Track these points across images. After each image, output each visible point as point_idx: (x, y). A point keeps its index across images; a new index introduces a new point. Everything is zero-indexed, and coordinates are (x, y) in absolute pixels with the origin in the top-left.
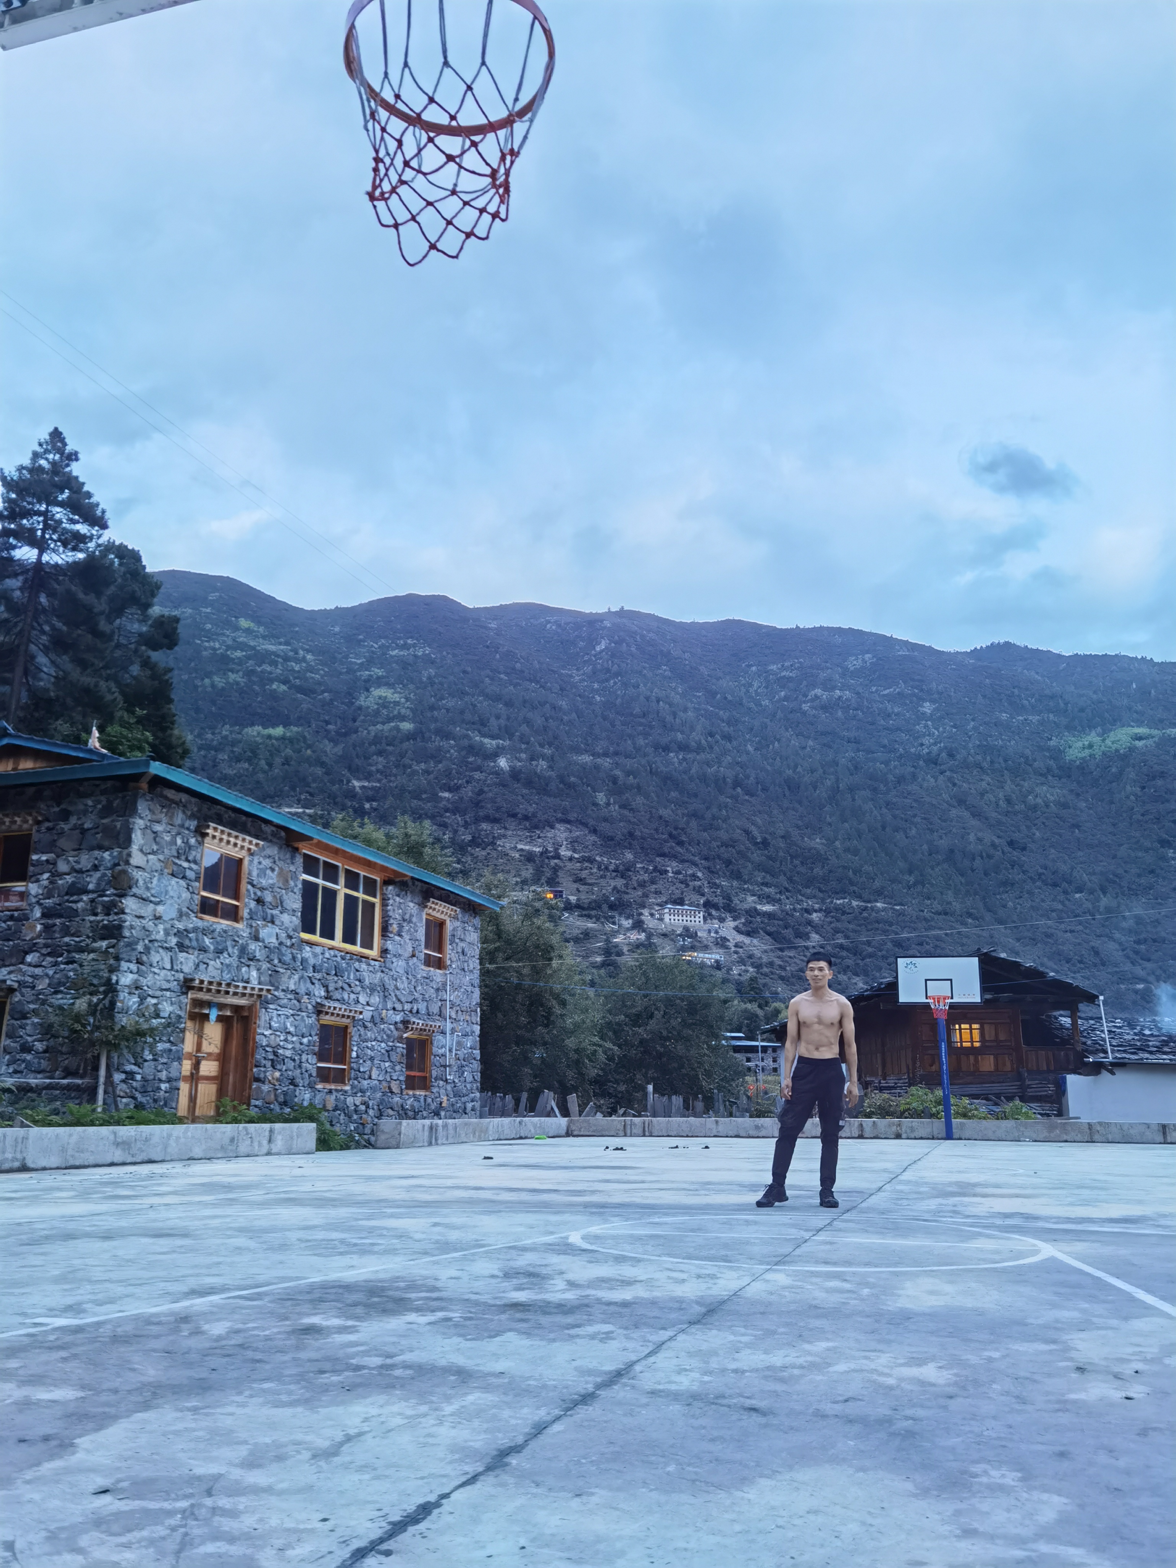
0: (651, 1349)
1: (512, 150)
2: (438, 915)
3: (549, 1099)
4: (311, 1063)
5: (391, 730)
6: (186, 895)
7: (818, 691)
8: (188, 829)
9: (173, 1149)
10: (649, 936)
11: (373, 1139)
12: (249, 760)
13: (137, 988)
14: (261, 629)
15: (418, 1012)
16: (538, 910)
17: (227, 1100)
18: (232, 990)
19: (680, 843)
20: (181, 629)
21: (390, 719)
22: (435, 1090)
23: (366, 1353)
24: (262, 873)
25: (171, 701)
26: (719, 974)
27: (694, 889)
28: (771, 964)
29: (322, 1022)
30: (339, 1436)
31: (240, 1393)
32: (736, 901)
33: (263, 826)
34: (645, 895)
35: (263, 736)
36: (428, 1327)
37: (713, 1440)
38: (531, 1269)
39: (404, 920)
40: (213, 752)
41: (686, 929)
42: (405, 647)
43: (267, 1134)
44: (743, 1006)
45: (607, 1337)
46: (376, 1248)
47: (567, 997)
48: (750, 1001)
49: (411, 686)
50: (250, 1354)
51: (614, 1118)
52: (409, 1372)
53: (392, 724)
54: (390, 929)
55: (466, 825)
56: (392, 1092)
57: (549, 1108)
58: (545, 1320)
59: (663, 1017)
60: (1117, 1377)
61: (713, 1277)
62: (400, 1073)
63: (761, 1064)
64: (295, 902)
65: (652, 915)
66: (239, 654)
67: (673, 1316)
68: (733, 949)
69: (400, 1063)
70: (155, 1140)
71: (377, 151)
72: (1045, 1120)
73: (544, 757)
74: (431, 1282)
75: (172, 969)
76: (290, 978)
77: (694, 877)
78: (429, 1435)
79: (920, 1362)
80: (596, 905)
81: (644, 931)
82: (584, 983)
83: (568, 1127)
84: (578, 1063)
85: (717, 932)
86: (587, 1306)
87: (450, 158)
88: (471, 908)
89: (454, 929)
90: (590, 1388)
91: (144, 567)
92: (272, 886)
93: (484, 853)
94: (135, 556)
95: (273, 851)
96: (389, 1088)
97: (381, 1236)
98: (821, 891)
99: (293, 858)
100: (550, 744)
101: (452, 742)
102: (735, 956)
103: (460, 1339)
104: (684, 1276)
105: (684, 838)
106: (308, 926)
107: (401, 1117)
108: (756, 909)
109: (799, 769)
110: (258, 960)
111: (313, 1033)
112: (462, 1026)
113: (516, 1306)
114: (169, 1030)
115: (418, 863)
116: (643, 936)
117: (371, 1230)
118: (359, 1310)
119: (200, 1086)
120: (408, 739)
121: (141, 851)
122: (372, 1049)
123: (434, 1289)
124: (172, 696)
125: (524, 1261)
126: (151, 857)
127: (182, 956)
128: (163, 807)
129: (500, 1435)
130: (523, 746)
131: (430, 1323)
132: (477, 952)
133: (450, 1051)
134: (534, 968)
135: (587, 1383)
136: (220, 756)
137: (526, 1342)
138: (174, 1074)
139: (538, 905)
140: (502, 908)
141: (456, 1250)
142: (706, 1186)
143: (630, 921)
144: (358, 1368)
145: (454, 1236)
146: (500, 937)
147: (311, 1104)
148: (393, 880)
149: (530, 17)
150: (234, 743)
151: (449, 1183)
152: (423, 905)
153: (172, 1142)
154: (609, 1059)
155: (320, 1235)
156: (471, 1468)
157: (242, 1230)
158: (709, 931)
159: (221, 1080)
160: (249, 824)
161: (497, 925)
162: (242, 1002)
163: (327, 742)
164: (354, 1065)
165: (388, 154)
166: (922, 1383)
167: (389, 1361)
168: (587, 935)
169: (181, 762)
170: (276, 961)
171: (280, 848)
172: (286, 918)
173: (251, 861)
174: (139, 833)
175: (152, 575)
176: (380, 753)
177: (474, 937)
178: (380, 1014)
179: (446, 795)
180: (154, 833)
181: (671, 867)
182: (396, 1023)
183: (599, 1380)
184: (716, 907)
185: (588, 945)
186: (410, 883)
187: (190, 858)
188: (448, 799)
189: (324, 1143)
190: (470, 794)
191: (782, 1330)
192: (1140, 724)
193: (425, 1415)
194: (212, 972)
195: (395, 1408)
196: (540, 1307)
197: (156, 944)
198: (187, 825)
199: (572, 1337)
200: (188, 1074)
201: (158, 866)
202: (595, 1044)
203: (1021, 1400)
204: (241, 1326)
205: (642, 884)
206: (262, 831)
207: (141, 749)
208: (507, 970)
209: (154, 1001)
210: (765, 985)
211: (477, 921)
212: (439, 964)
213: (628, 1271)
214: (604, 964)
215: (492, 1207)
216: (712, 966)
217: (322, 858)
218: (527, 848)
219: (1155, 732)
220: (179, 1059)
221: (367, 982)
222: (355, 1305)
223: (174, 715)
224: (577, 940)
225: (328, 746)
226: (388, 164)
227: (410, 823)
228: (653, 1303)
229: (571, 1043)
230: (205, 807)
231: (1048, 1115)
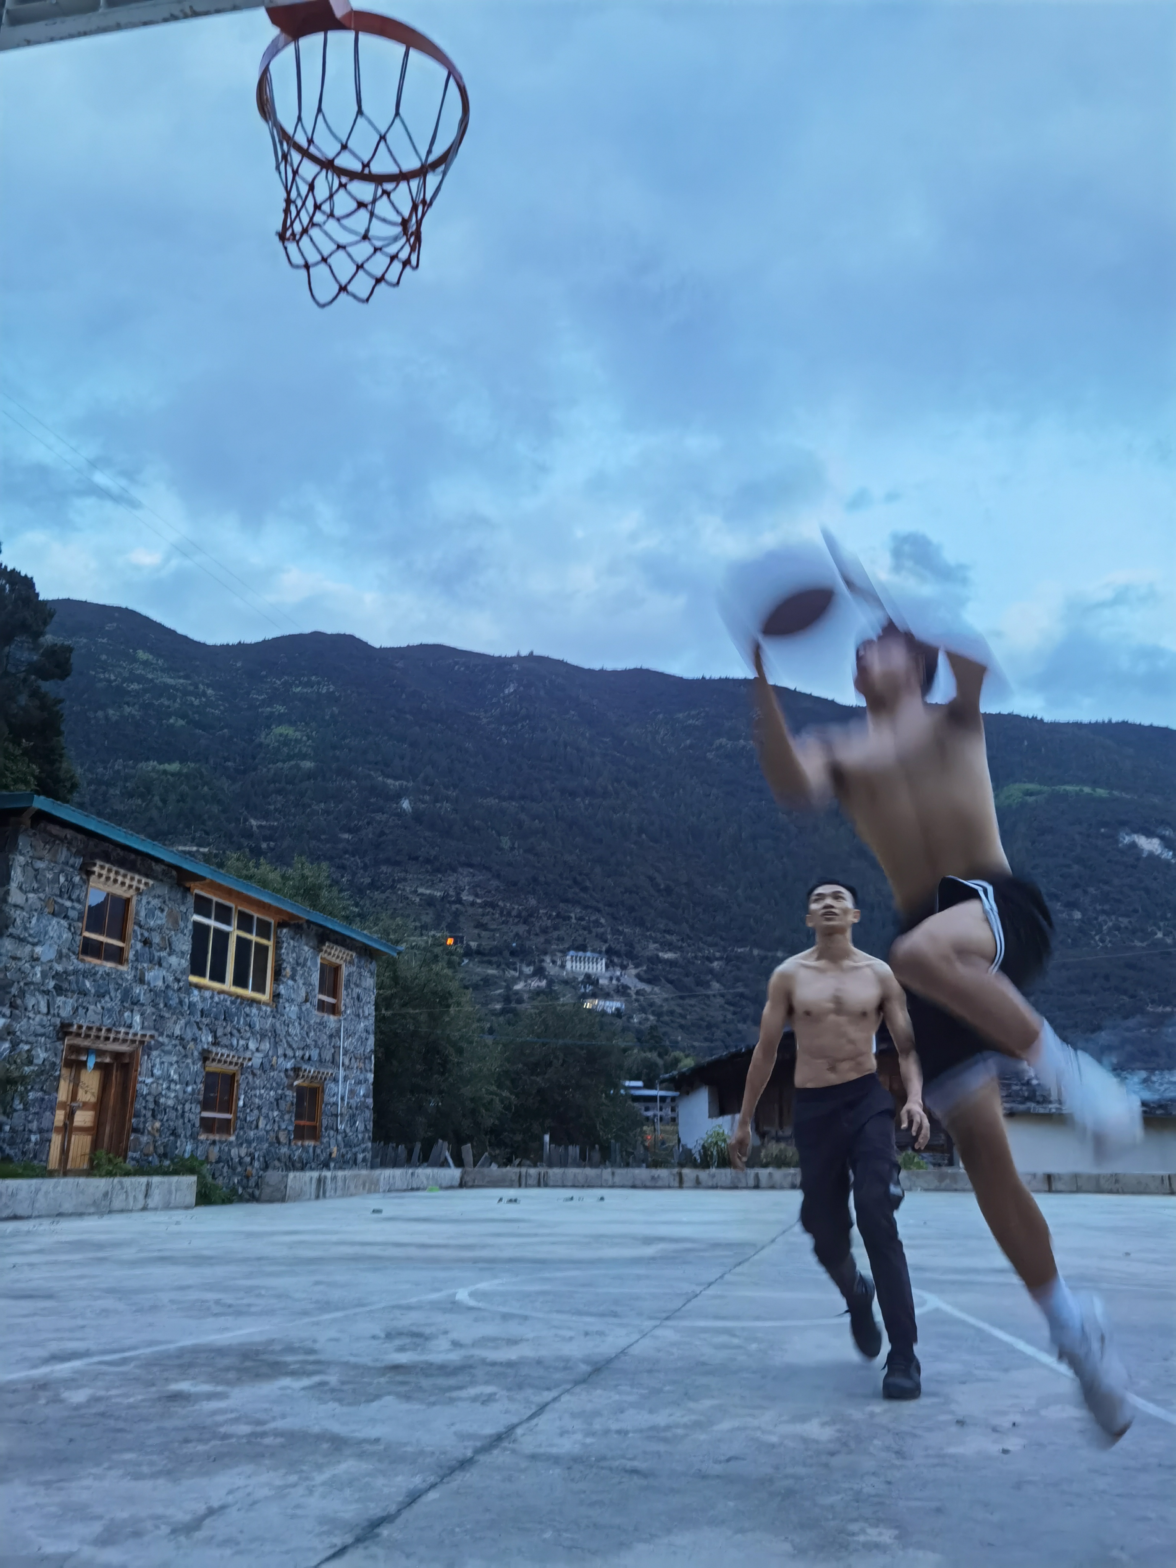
0: (533, 1411)
1: (424, 202)
2: (334, 960)
3: (444, 1149)
4: (195, 1113)
5: (290, 768)
6: (66, 935)
7: (723, 741)
8: (73, 866)
9: (42, 1204)
10: (550, 983)
11: (257, 1193)
12: (142, 796)
13: (9, 1033)
14: (160, 662)
15: (310, 1058)
16: (436, 956)
17: (102, 1153)
18: (112, 1036)
19: (585, 889)
20: (74, 659)
21: (290, 758)
22: (325, 1140)
23: (236, 1420)
24: (150, 914)
25: (60, 733)
26: (619, 1023)
27: (597, 936)
28: (671, 1013)
29: (207, 1069)
30: (201, 1508)
31: (98, 1464)
32: (638, 947)
33: (153, 864)
34: (548, 942)
35: (158, 771)
36: (302, 1393)
37: (592, 1504)
38: (414, 1329)
39: (298, 964)
40: (104, 788)
41: (588, 976)
42: (309, 684)
43: (144, 1188)
44: (643, 1055)
45: (488, 1399)
46: (253, 1309)
47: (465, 1045)
48: (650, 1050)
49: (313, 724)
50: (112, 1423)
51: (508, 1168)
52: (280, 1440)
53: (293, 763)
54: (283, 973)
55: (365, 867)
56: (279, 1142)
57: (442, 1159)
58: (425, 1383)
59: (562, 1065)
60: (995, 1430)
61: (601, 1333)
62: (288, 1123)
63: (659, 1113)
64: (184, 944)
65: (554, 962)
66: (135, 686)
67: (558, 1376)
68: (634, 997)
69: (289, 1112)
70: (22, 1195)
71: (288, 193)
72: (936, 1170)
73: (448, 799)
74: (309, 1344)
75: (48, 1013)
76: (175, 1023)
77: (597, 923)
78: (298, 1506)
79: (803, 1418)
80: (497, 952)
81: (545, 977)
82: (482, 1030)
83: (462, 1179)
84: (473, 1112)
85: (618, 979)
86: (471, 1367)
87: (361, 205)
88: (367, 953)
89: (349, 975)
90: (469, 1453)
91: (38, 595)
92: (160, 928)
93: (384, 896)
94: (28, 583)
95: (163, 890)
96: (277, 1138)
97: (259, 1296)
98: (722, 939)
99: (184, 897)
100: (455, 787)
101: (354, 782)
102: (636, 1004)
103: (336, 1405)
104: (569, 1333)
105: (588, 884)
106: (197, 968)
107: (288, 1169)
108: (658, 956)
109: (703, 816)
110: (143, 1005)
111: (198, 1080)
112: (355, 1073)
113: (396, 1368)
114: (43, 1078)
115: (314, 906)
116: (544, 983)
117: (249, 1290)
118: (231, 1375)
119: (73, 1137)
120: (309, 778)
121: (21, 888)
122: (261, 1097)
123: (311, 1351)
124: (63, 728)
125: (406, 1321)
126: (31, 895)
127: (60, 1000)
128: (46, 843)
129: (372, 1505)
130: (428, 788)
131: (304, 1389)
132: (373, 997)
133: (343, 1099)
134: (431, 1016)
135: (466, 1448)
136: (111, 791)
137: (405, 1406)
138: (45, 1124)
139: (437, 950)
140: (399, 953)
141: (337, 1309)
142: (599, 1239)
143: (532, 968)
144: (225, 1437)
145: (336, 1295)
146: (397, 983)
147: (192, 1156)
148: (288, 922)
149: (445, 73)
150: (127, 778)
151: (335, 1238)
152: (318, 949)
153: (40, 1196)
154: (505, 1108)
155: (193, 1295)
156: (338, 1541)
157: (111, 1291)
158: (611, 979)
159: (96, 1131)
160: (139, 862)
161: (395, 971)
162: (124, 1048)
163: (224, 778)
164: (241, 1115)
165: (299, 194)
166: (805, 1440)
167: (259, 1429)
168: (487, 982)
169: (69, 797)
170: (162, 1005)
171: (171, 887)
172: (174, 960)
173: (139, 901)
174: (19, 870)
175: (45, 603)
176: (279, 792)
177: (369, 982)
178: (270, 1062)
179: (346, 836)
180: (37, 870)
181: (575, 913)
182: (286, 1070)
183: (479, 1444)
184: (618, 954)
185: (488, 992)
186: (305, 926)
187: (74, 897)
188: (348, 841)
189: (205, 1197)
190: (370, 836)
191: (667, 1388)
192: (1031, 781)
193: (294, 1485)
194: (92, 1017)
195: (264, 1478)
196: (422, 1369)
197: (32, 987)
198: (71, 861)
199: (452, 1401)
200: (61, 1124)
201: (38, 905)
202: (492, 1093)
203: (900, 1454)
204: (102, 1393)
205: (545, 931)
206: (152, 870)
207: (26, 783)
208: (404, 1016)
209: (27, 1047)
210: (665, 1034)
211: (373, 966)
212: (333, 1009)
213: (514, 1329)
214: (503, 1012)
215: (376, 1263)
216: (613, 1014)
217: (215, 899)
218: (428, 892)
219: (1045, 788)
220: (53, 1111)
221: (257, 1027)
222: (228, 1369)
223: (63, 748)
224: (476, 987)
225: (225, 783)
226: (299, 206)
227: (307, 864)
228: (539, 1362)
229: (467, 1091)
230: (92, 843)
231: (940, 1165)
